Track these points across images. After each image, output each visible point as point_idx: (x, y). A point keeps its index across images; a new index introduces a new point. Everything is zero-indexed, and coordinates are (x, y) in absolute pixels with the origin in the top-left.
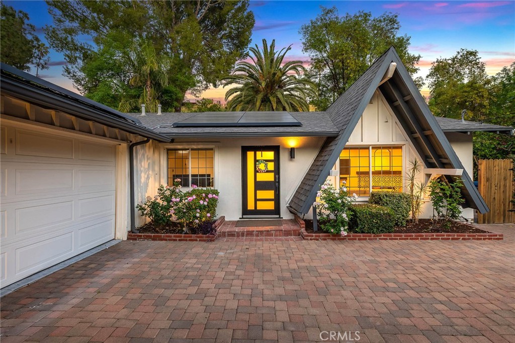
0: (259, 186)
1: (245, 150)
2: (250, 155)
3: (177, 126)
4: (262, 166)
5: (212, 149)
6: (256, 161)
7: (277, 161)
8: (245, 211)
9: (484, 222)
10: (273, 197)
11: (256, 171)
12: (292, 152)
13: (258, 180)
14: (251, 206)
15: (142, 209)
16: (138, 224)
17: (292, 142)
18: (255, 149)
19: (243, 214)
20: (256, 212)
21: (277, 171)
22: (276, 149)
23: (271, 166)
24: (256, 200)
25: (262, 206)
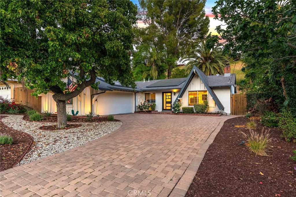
0: (167, 103)
1: (163, 93)
2: (165, 94)
3: (147, 87)
4: (167, 97)
5: (155, 93)
6: (166, 96)
7: (171, 96)
8: (163, 109)
9: (235, 115)
10: (170, 106)
11: (166, 99)
12: (175, 93)
13: (167, 101)
14: (165, 108)
15: (137, 107)
16: (137, 111)
17: (175, 91)
18: (166, 92)
19: (162, 110)
20: (166, 110)
21: (171, 99)
22: (171, 92)
23: (170, 97)
24: (166, 106)
25: (167, 108)
